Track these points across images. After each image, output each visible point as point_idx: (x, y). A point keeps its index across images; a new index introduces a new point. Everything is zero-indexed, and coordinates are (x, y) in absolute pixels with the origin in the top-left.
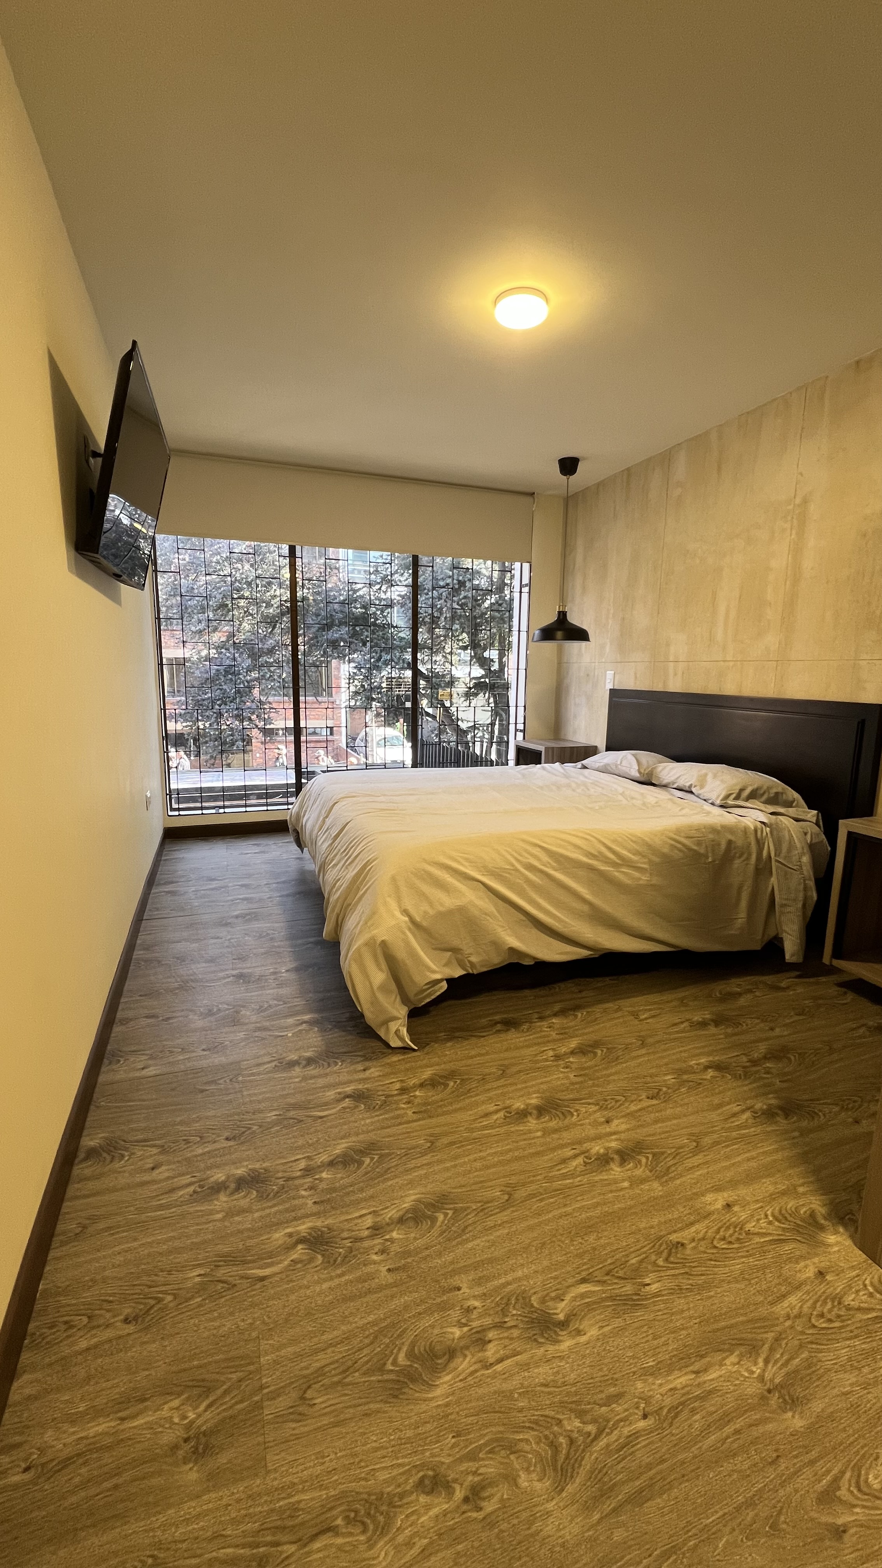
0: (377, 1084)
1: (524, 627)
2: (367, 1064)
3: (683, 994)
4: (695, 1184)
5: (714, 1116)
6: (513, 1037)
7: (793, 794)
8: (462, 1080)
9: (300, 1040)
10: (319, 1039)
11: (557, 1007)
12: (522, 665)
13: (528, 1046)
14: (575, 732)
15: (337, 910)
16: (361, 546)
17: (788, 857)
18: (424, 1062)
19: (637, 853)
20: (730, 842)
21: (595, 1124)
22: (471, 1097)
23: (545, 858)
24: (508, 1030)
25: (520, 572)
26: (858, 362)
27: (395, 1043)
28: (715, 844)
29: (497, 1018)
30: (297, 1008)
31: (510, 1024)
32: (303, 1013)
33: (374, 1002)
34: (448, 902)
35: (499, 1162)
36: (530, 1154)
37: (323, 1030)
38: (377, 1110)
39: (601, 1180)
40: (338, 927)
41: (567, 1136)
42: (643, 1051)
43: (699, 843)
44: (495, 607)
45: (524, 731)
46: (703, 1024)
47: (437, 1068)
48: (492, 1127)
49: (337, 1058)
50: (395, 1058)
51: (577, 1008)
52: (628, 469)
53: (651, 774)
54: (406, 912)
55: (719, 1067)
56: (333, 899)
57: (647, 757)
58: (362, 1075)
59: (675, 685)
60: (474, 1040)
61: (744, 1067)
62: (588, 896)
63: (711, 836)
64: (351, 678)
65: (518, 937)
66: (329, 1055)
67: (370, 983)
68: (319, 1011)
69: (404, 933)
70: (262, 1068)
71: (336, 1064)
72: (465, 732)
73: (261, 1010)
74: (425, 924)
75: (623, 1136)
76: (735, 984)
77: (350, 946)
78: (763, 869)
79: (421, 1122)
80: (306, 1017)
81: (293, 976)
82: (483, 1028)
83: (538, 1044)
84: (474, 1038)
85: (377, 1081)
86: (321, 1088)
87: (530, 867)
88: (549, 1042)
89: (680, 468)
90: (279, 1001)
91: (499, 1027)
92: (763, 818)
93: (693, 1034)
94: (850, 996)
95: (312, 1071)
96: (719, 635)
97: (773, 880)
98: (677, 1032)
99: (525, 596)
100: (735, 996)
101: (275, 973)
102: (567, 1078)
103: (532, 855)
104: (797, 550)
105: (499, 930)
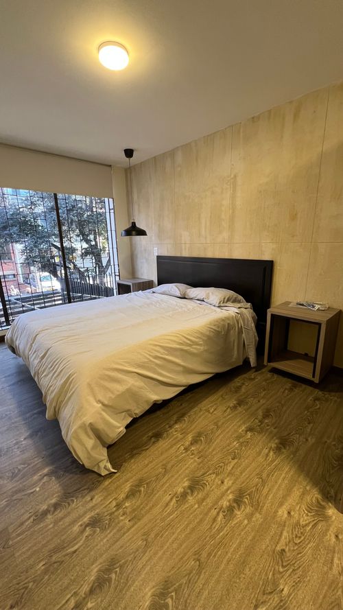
0: (102, 507)
1: (113, 228)
2: (93, 493)
3: (221, 393)
4: (272, 505)
5: (260, 459)
6: (162, 444)
7: (240, 297)
8: (147, 483)
9: (45, 491)
10: (58, 485)
11: (175, 418)
12: (115, 246)
13: (171, 447)
14: (142, 274)
15: (54, 404)
16: (16, 187)
17: (248, 326)
18: (123, 479)
19: (198, 337)
20: (228, 324)
21: (218, 486)
22: (156, 494)
23: (162, 351)
24: (158, 440)
25: (109, 203)
26: (253, 118)
27: (104, 473)
28: (224, 326)
29: (150, 434)
30: (38, 466)
31: (158, 436)
32: (44, 468)
33: (89, 456)
34: (120, 388)
35: (186, 536)
36: (197, 523)
37: (58, 478)
38: (108, 528)
39: (235, 524)
40: (56, 413)
41: (209, 501)
42: (220, 431)
43: (218, 327)
44: (90, 217)
45: (119, 276)
46: (235, 407)
47: (132, 480)
48: (173, 512)
49: (73, 497)
50: (107, 483)
51: (183, 415)
52: (155, 157)
53: (185, 294)
54: (99, 402)
55: (250, 429)
56: (48, 398)
57: (182, 286)
58: (91, 504)
59: (186, 254)
60: (144, 453)
61: (259, 426)
62: (182, 364)
63: (222, 323)
64: (23, 252)
65: (156, 394)
66: (68, 496)
67: (86, 448)
68: (52, 464)
69: (101, 414)
70: (24, 527)
71: (73, 501)
72: (83, 273)
73: (14, 476)
74: (110, 404)
75: (232, 489)
76: (237, 381)
77: (68, 428)
78: (240, 332)
79: (136, 527)
80: (46, 471)
81: (29, 442)
82: (146, 443)
83: (175, 444)
84: (144, 452)
85: (102, 505)
86: (69, 525)
87: (156, 357)
88: (179, 441)
89: (179, 158)
90: (24, 464)
91: (153, 440)
92: (237, 311)
93: (233, 414)
94: (276, 376)
95: (60, 513)
96: (203, 233)
97: (244, 335)
98: (228, 415)
99: (112, 214)
100: (239, 388)
101: (17, 443)
102: (195, 461)
103: (155, 350)
104: (233, 198)
105: (148, 394)
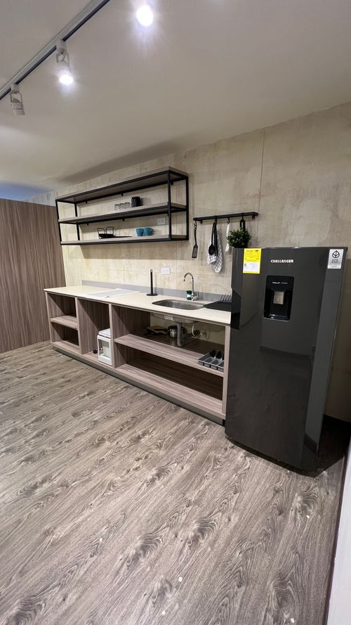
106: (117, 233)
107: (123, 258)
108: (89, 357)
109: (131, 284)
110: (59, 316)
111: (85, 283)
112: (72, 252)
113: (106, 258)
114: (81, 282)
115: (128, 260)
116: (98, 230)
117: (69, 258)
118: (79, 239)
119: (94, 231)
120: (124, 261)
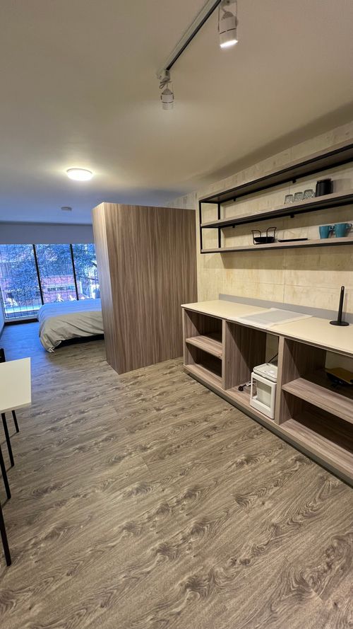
106: (280, 235)
107: (285, 268)
108: (233, 394)
109: (296, 303)
110: (194, 336)
111: (222, 297)
112: (209, 261)
113: (258, 268)
114: (217, 297)
115: (293, 271)
116: (253, 232)
117: (205, 267)
118: (220, 247)
119: (248, 234)
120: (286, 273)
